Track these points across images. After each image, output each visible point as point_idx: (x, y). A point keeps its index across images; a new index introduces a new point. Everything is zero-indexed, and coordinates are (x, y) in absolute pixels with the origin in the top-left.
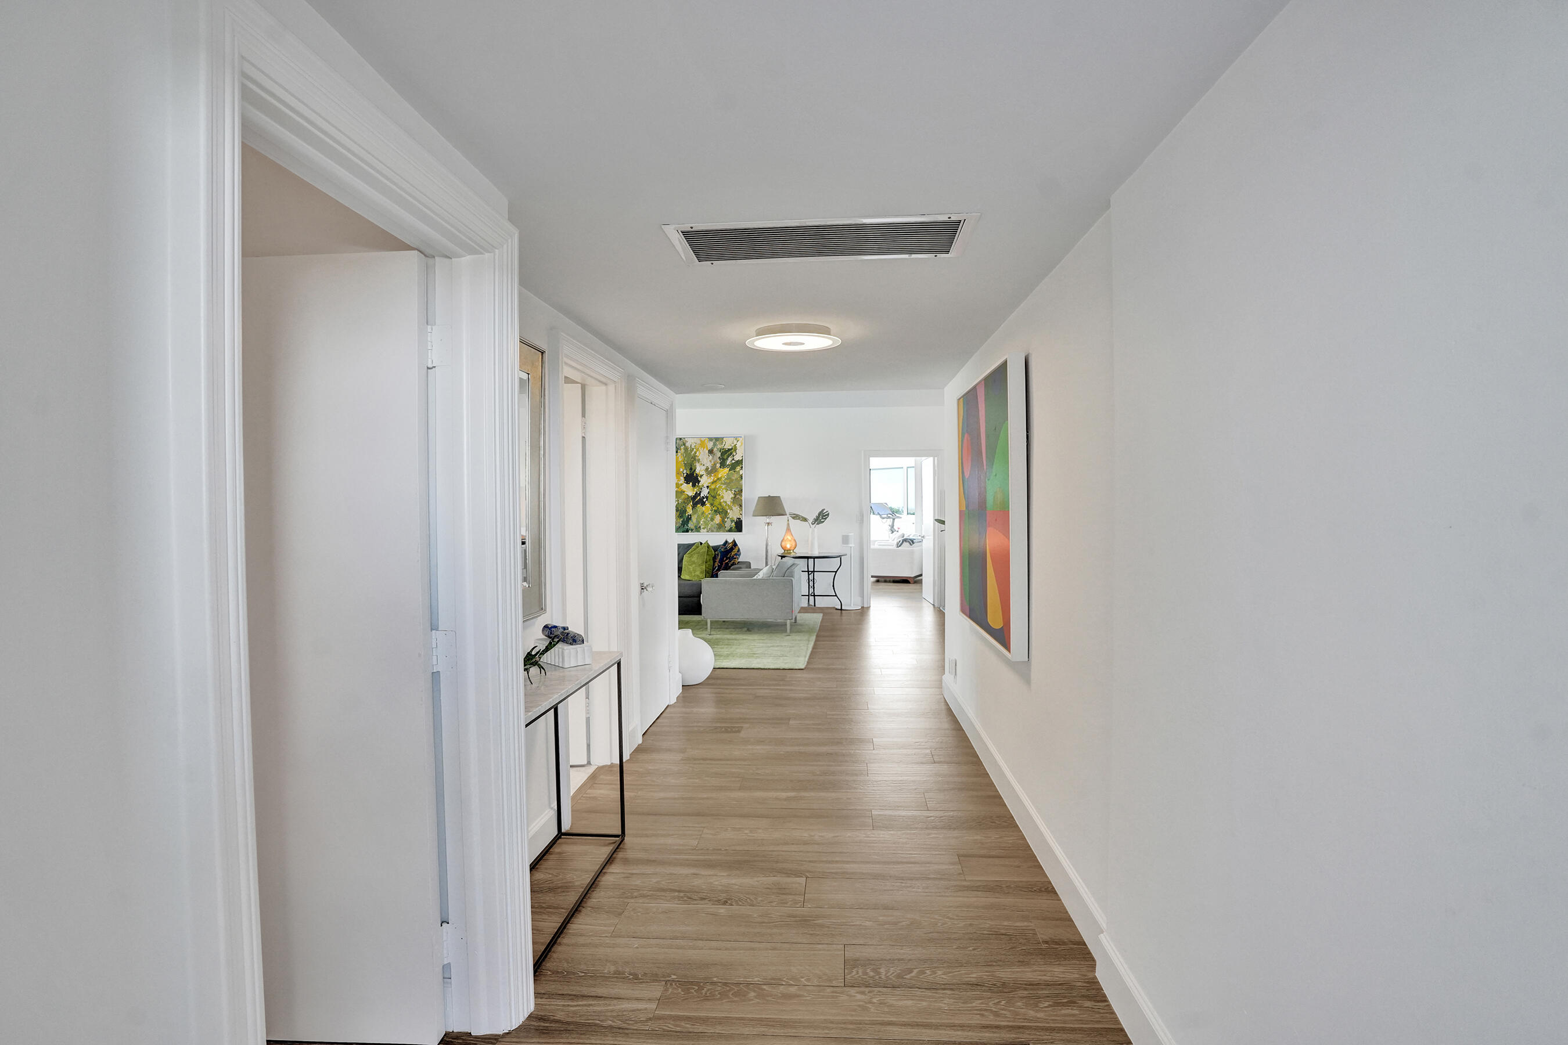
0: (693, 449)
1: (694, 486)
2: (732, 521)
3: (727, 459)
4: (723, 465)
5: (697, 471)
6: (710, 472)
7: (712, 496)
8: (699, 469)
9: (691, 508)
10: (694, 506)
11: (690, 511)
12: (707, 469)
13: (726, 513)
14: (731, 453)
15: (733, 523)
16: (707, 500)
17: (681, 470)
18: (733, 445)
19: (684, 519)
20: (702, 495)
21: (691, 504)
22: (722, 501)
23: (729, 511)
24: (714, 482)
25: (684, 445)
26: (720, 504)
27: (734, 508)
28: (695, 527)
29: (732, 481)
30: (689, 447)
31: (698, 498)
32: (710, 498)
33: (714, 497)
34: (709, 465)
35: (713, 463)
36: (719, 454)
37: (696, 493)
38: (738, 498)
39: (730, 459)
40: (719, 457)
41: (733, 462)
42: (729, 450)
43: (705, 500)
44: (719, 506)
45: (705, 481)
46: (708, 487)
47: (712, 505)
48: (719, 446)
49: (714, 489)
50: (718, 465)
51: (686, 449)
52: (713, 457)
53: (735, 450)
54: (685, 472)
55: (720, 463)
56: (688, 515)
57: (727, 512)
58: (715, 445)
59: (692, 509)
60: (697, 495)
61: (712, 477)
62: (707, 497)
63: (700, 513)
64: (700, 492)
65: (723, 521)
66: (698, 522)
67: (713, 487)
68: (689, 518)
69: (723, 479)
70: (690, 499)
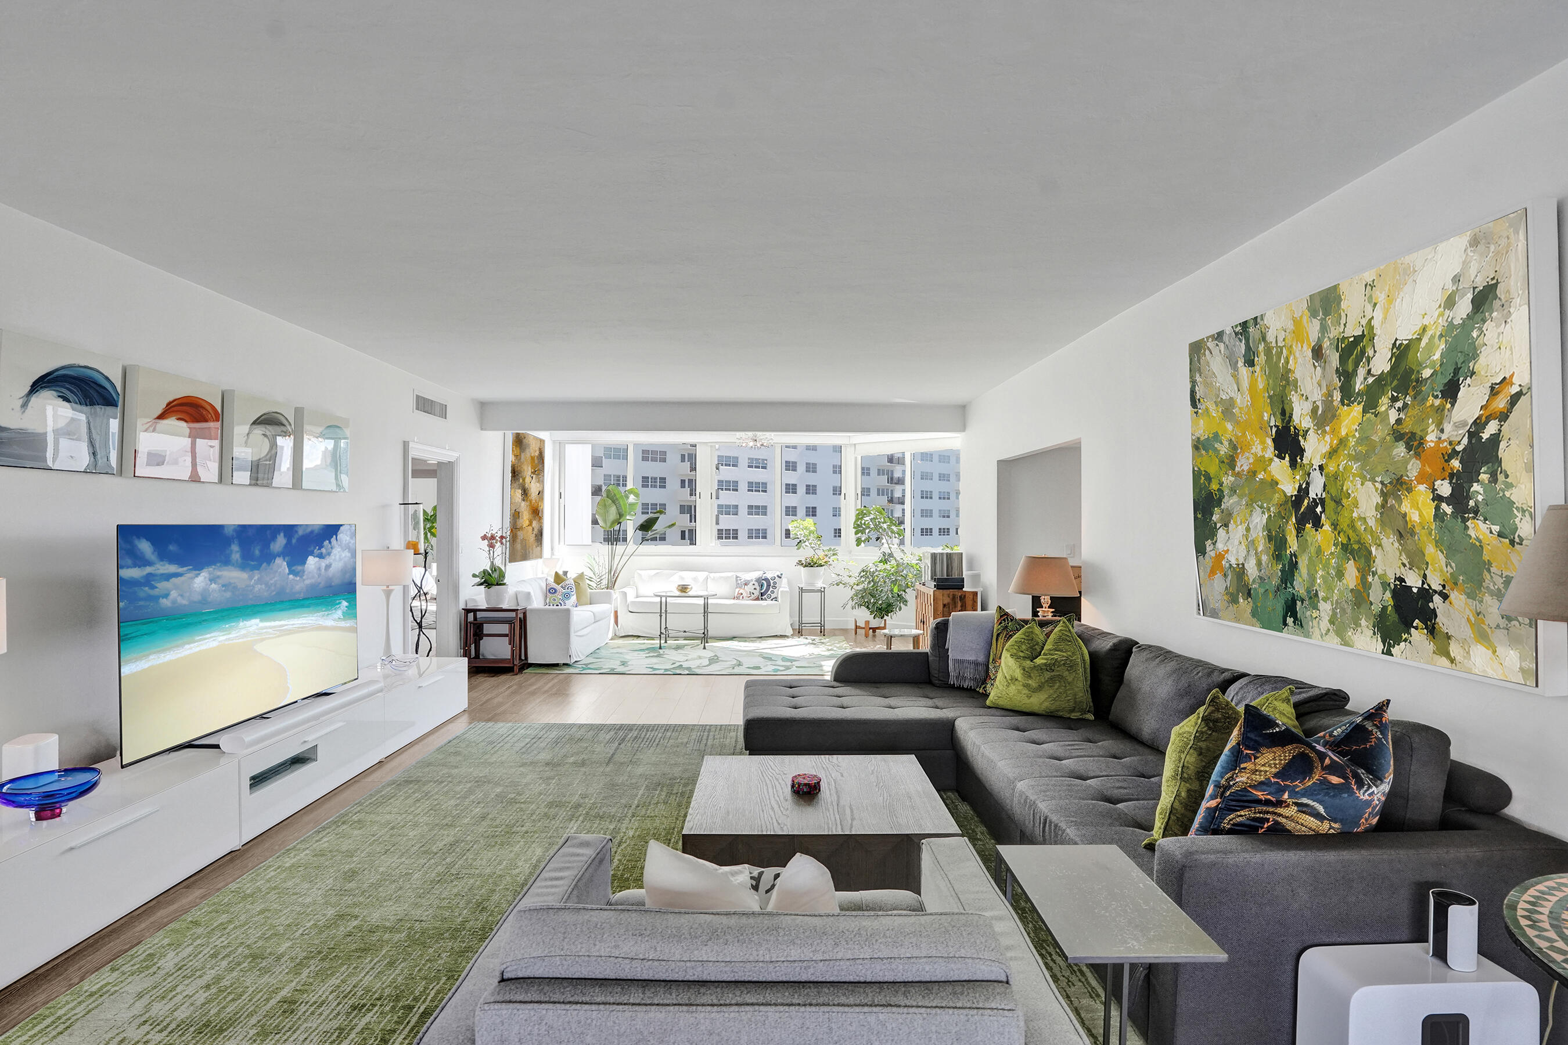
0: (1281, 348)
1: (1293, 464)
2: (1385, 585)
3: (1355, 372)
4: (1348, 395)
5: (1296, 419)
6: (1324, 418)
7: (1332, 499)
8: (1301, 416)
9: (1294, 532)
10: (1300, 530)
11: (1293, 544)
12: (1315, 410)
13: (1368, 557)
14: (1363, 352)
15: (1388, 595)
16: (1323, 507)
17: (1266, 417)
18: (1364, 322)
19: (1284, 565)
20: (1312, 495)
21: (1294, 520)
22: (1355, 515)
23: (1373, 549)
24: (1333, 453)
25: (1264, 338)
26: (1352, 526)
27: (1385, 542)
28: (1308, 591)
29: (1372, 447)
30: (1274, 344)
31: (1306, 502)
32: (1330, 505)
33: (1338, 502)
34: (1317, 396)
35: (1324, 390)
36: (1334, 359)
37: (1300, 486)
38: (1393, 506)
39: (1361, 372)
40: (1337, 370)
41: (1371, 380)
42: (1358, 339)
43: (1319, 509)
44: (1351, 533)
45: (1314, 448)
46: (1321, 467)
47: (1335, 525)
48: (1334, 333)
49: (1336, 476)
50: (1337, 396)
51: (1268, 351)
52: (1324, 369)
53: (1372, 339)
54: (1272, 423)
55: (1342, 389)
56: (1291, 555)
57: (1370, 553)
58: (1324, 329)
59: (1297, 537)
60: (1303, 492)
61: (1328, 438)
62: (1322, 501)
63: (1313, 550)
64: (1308, 484)
65: (1365, 585)
66: (1312, 579)
67: (1331, 468)
68: (1293, 566)
69: (1352, 442)
70: (1290, 504)
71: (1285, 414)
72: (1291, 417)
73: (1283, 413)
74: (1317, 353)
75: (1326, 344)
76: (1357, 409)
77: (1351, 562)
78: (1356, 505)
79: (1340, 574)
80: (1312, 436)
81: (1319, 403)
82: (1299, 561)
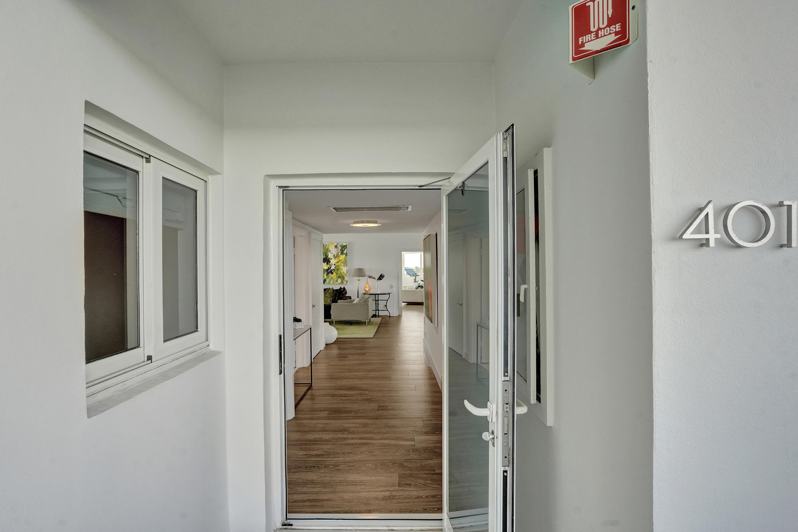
0: (327, 245)
6: (335, 257)
7: (336, 269)
8: (330, 256)
20: (331, 269)
23: (345, 277)
24: (337, 262)
33: (338, 270)
35: (337, 252)
36: (340, 248)
37: (329, 267)
40: (340, 250)
42: (345, 246)
43: (333, 271)
44: (340, 274)
46: (334, 264)
47: (336, 273)
48: (340, 244)
49: (338, 266)
54: (323, 257)
55: (341, 253)
61: (337, 260)
64: (331, 267)
67: (337, 264)
69: (342, 261)
70: (325, 270)
71: (326, 256)
72: (328, 256)
73: (326, 255)
74: (336, 247)
75: (338, 245)
76: (344, 256)
77: (340, 279)
78: (342, 270)
79: (337, 281)
80: (333, 260)
81: (335, 254)
82: (327, 280)
